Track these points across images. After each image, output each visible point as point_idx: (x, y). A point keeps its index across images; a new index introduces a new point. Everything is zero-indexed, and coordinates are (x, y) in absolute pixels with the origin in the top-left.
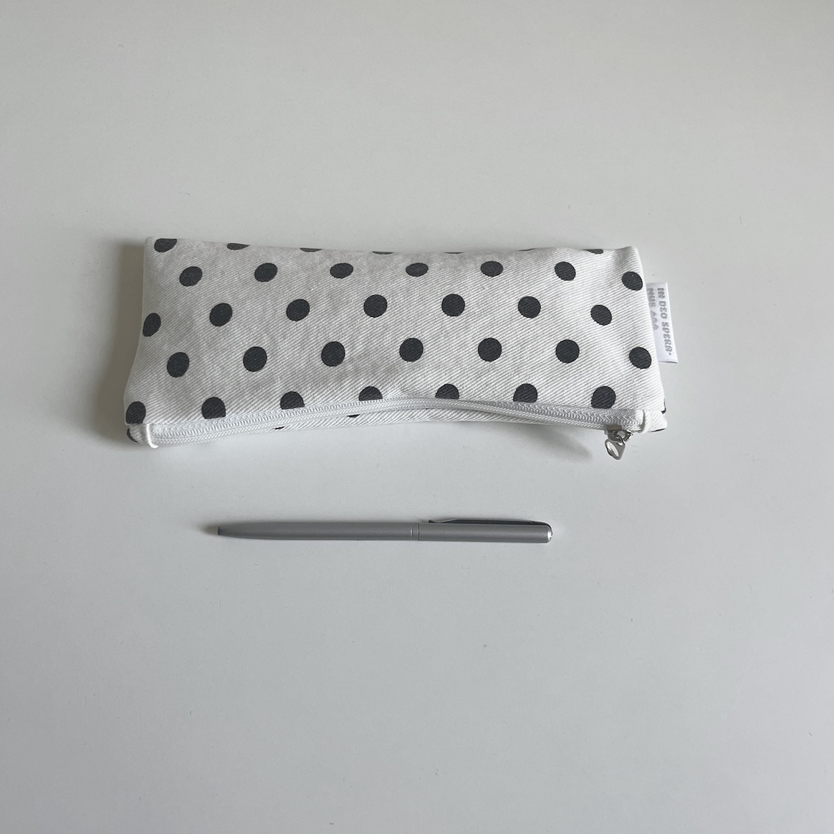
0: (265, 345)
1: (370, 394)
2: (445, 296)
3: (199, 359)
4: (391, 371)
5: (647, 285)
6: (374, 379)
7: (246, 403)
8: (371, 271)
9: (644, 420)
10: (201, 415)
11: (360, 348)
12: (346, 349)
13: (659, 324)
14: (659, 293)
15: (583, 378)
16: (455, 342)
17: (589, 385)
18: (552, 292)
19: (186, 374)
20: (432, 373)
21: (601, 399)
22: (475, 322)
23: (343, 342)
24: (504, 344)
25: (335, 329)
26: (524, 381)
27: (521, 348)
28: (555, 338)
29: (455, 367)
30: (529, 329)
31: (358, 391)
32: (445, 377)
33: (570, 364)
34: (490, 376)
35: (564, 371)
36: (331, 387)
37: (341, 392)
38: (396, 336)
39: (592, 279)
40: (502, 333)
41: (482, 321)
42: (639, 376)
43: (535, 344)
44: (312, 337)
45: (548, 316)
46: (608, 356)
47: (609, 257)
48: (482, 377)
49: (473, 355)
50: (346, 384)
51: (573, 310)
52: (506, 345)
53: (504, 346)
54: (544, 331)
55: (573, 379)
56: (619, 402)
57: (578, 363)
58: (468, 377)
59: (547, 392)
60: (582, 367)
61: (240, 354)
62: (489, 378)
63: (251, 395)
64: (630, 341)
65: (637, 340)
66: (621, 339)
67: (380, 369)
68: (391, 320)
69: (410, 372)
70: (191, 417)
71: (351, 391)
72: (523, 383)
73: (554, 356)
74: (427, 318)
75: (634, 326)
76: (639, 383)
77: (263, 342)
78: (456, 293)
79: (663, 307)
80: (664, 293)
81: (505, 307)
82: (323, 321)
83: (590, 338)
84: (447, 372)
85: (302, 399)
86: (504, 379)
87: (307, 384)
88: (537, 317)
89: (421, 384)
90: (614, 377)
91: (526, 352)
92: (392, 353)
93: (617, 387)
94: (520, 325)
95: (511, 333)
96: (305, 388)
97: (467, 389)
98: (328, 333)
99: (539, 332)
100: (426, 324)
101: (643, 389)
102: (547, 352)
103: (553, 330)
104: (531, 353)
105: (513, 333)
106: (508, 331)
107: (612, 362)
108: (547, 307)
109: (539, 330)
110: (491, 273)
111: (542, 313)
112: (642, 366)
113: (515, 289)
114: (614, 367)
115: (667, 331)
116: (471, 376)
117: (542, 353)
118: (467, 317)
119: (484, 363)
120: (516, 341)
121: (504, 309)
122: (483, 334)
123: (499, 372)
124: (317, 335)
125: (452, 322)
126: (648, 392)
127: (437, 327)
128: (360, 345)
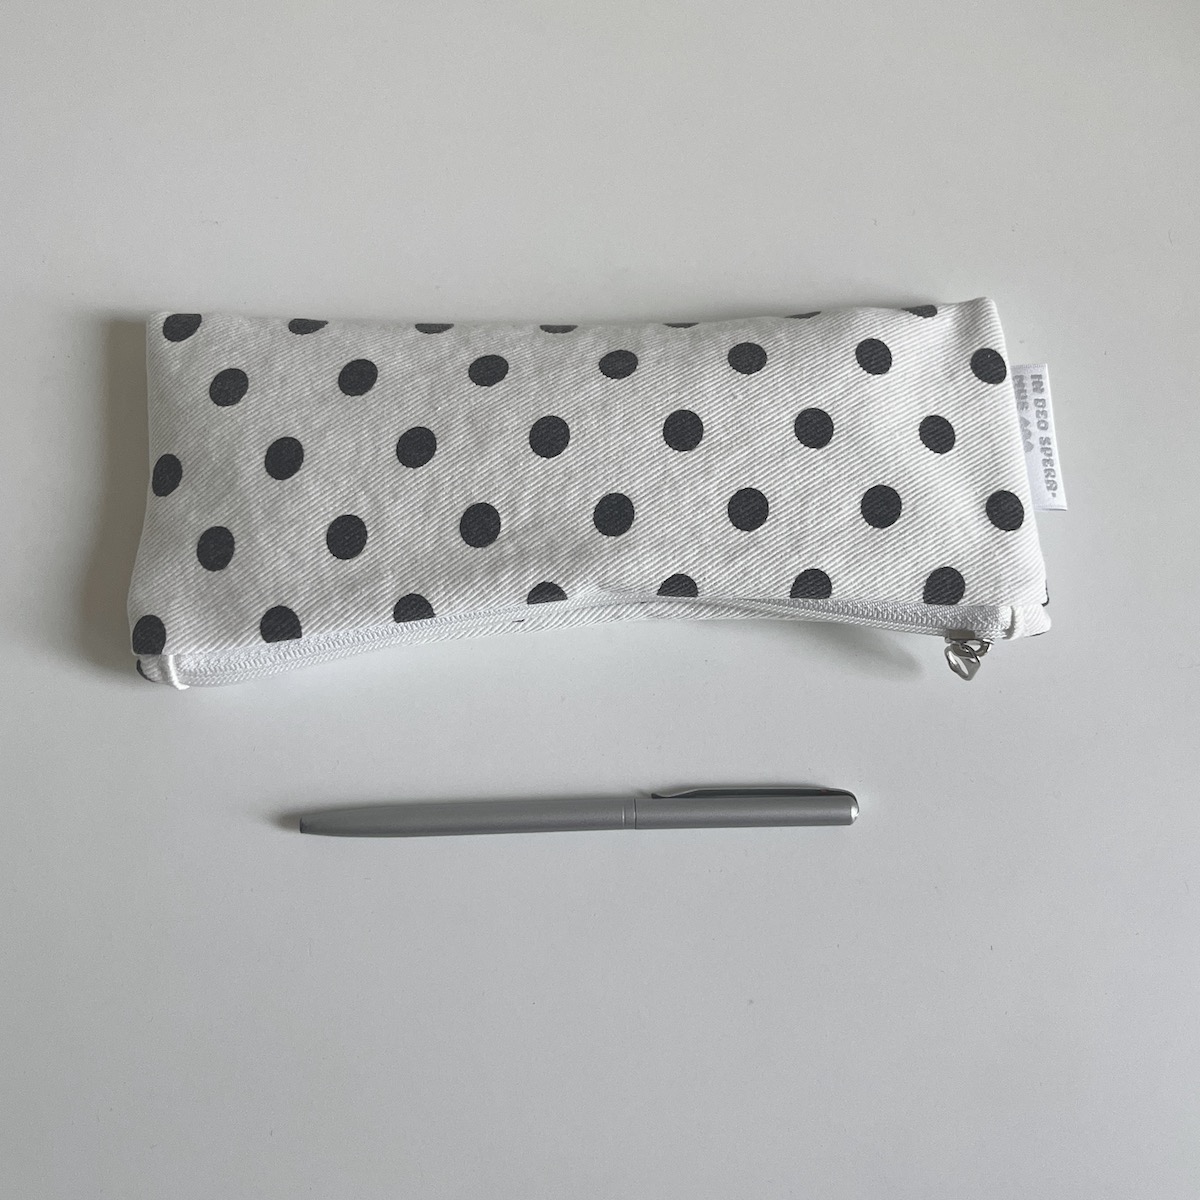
0: (362, 511)
1: (546, 592)
2: (668, 414)
3: (252, 539)
4: (581, 555)
5: (1014, 369)
6: (552, 570)
7: (335, 615)
8: (540, 371)
9: (1013, 622)
10: (260, 638)
11: (525, 513)
12: (501, 517)
13: (1035, 440)
14: (1034, 383)
15: (910, 554)
16: (688, 499)
17: (919, 566)
18: (853, 399)
19: (231, 566)
20: (651, 556)
21: (941, 589)
22: (721, 460)
23: (496, 503)
24: (772, 498)
25: (482, 480)
26: (808, 564)
27: (802, 505)
28: (860, 483)
29: (690, 544)
30: (814, 469)
31: (525, 591)
32: (673, 562)
33: (886, 529)
34: (749, 558)
35: (877, 543)
36: (479, 585)
37: (497, 593)
38: (586, 490)
39: (920, 366)
40: (768, 478)
41: (733, 458)
42: (1004, 546)
43: (825, 497)
44: (443, 496)
45: (847, 444)
46: (951, 511)
47: (948, 320)
48: (736, 561)
49: (720, 520)
50: (505, 580)
51: (889, 430)
52: (776, 499)
53: (772, 501)
54: (840, 471)
55: (891, 557)
56: (971, 593)
57: (899, 527)
58: (713, 561)
59: (849, 582)
60: (907, 534)
61: (321, 529)
62: (749, 561)
63: (342, 603)
64: (987, 479)
65: (999, 477)
66: (972, 477)
67: (562, 551)
68: (577, 463)
69: (615, 554)
70: (243, 641)
71: (514, 590)
72: (807, 568)
73: (858, 516)
74: (638, 456)
75: (993, 451)
76: (1004, 557)
77: (359, 506)
78: (687, 408)
79: (1041, 409)
80: (1042, 384)
81: (772, 431)
82: (460, 467)
83: (919, 480)
84: (676, 554)
85: (430, 606)
86: (774, 562)
87: (439, 580)
88: (828, 447)
89: (633, 576)
90: (961, 549)
91: (810, 511)
92: (582, 522)
93: (967, 568)
94: (799, 462)
95: (784, 477)
96: (434, 587)
97: (711, 582)
98: (471, 488)
99: (831, 474)
100: (637, 468)
101: (1010, 568)
102: (846, 509)
103: (856, 469)
104: (819, 512)
105: (787, 478)
106: (778, 474)
107: (957, 522)
108: (845, 426)
109: (831, 470)
110: (746, 367)
111: (837, 439)
112: (1008, 525)
113: (788, 396)
114: (961, 531)
115: (1048, 452)
116: (717, 559)
117: (838, 512)
118: (707, 452)
119: (739, 534)
120: (792, 492)
121: (771, 434)
122: (735, 482)
123: (766, 550)
124: (451, 491)
125: (682, 462)
126: (1019, 574)
127: (656, 473)
128: (526, 508)
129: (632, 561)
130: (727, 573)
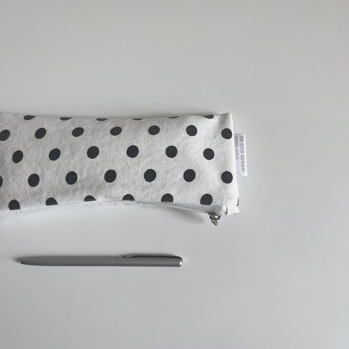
0: (38, 173)
1: (89, 198)
2: (129, 146)
3: (7, 180)
4: (100, 188)
5: (235, 134)
6: (91, 192)
7: (29, 203)
8: (93, 132)
9: (227, 210)
10: (9, 209)
11: (85, 175)
12: (78, 176)
13: (239, 156)
14: (240, 139)
15: (197, 190)
16: (133, 172)
17: (199, 193)
18: (184, 143)
20: (120, 189)
21: (205, 200)
22: (143, 161)
23: (76, 171)
24: (157, 172)
25: (73, 165)
26: (166, 192)
27: (166, 175)
28: (184, 168)
29: (132, 185)
30: (171, 164)
31: (83, 198)
32: (127, 191)
33: (190, 182)
34: (149, 190)
35: (187, 186)
36: (70, 195)
37: (75, 198)
38: (103, 168)
39: (206, 133)
40: (157, 166)
41: (147, 160)
42: (225, 188)
43: (173, 172)
44: (61, 169)
45: (181, 157)
46: (210, 177)
47: (217, 119)
48: (145, 191)
49: (141, 178)
50: (77, 195)
51: (194, 153)
52: (159, 172)
53: (157, 173)
54: (178, 165)
55: (191, 191)
56: (214, 202)
57: (194, 182)
58: (139, 191)
59: (178, 198)
60: (196, 184)
61: (27, 178)
62: (149, 191)
63: (31, 199)
64: (223, 168)
65: (226, 167)
66: (218, 167)
67: (94, 186)
68: (101, 160)
69: (110, 188)
70: (4, 209)
71: (80, 197)
72: (166, 193)
73: (182, 178)
74: (119, 159)
75: (225, 159)
76: (225, 191)
77: (38, 171)
78: (134, 145)
79: (242, 147)
80: (243, 139)
81: (159, 152)
82: (67, 160)
83: (201, 168)
84: (128, 188)
85: (56, 201)
86: (156, 191)
87: (59, 194)
88: (175, 157)
89: (114, 195)
90: (212, 188)
91: (168, 176)
92: (101, 178)
93: (213, 194)
94: (166, 162)
95: (161, 166)
96: (57, 196)
97: (138, 197)
98: (70, 167)
99: (175, 165)
100: (118, 162)
101: (227, 194)
102: (179, 176)
103: (183, 164)
104: (171, 177)
105: (162, 166)
106: (160, 165)
107: (212, 181)
108: (181, 151)
109: (175, 164)
110: (153, 133)
111: (178, 155)
112: (227, 182)
113: (165, 142)
114: (213, 183)
115: (243, 159)
116: (140, 190)
117: (176, 177)
118: (139, 158)
119: (147, 183)
120: (164, 171)
121: (159, 153)
122: (147, 167)
123: (154, 188)
124: (64, 168)
125: (132, 161)
126: (229, 196)
127: (123, 164)
128: (85, 173)
129: (114, 190)
130: (142, 194)
